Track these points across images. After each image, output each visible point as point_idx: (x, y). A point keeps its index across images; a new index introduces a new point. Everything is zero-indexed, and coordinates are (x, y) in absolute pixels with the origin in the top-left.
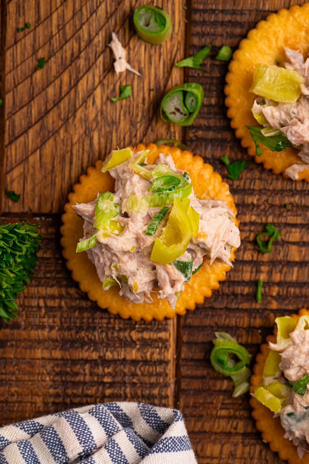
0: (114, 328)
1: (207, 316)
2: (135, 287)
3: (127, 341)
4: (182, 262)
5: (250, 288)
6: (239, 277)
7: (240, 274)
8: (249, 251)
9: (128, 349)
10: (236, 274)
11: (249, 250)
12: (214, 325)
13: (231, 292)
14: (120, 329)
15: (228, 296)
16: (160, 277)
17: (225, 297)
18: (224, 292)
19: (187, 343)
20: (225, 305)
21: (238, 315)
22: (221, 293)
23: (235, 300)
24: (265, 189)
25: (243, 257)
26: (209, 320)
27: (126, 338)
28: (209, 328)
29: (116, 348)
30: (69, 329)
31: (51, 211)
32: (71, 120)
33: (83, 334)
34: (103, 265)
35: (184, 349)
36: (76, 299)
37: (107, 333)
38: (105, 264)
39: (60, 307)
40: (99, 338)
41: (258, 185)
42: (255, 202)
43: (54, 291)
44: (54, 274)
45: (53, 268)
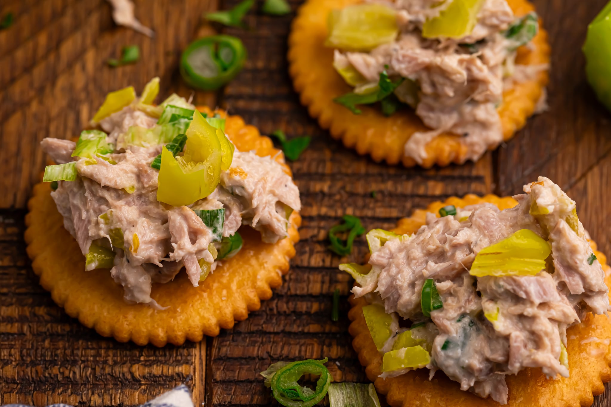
0: (105, 362)
1: (253, 343)
2: (134, 243)
3: (127, 379)
4: (208, 212)
5: (320, 303)
6: (303, 289)
7: (304, 285)
8: (318, 255)
9: (127, 391)
10: (300, 285)
11: (318, 252)
12: (265, 356)
13: (292, 310)
14: (115, 363)
15: (286, 315)
16: (174, 227)
17: (283, 318)
18: (279, 310)
19: (223, 382)
20: (281, 328)
21: (302, 341)
22: (275, 311)
23: (298, 322)
24: (340, 173)
25: (309, 262)
26: (256, 348)
27: (123, 374)
28: (257, 360)
29: (106, 390)
30: (34, 364)
31: (13, 206)
32: (48, 90)
33: (55, 370)
34: (86, 222)
35: (218, 391)
36: (47, 322)
37: (94, 369)
38: (89, 222)
39: (21, 334)
40: (81, 376)
41: (328, 168)
42: (326, 189)
43: (13, 311)
44: (13, 288)
45: (12, 281)
